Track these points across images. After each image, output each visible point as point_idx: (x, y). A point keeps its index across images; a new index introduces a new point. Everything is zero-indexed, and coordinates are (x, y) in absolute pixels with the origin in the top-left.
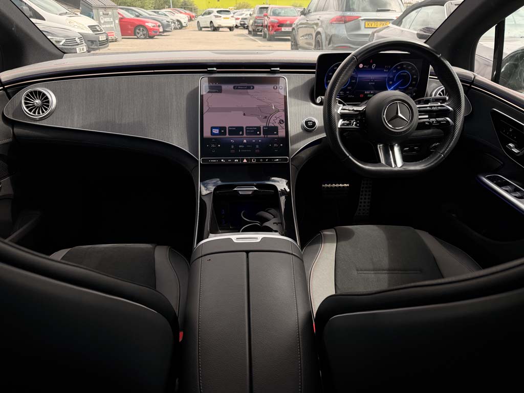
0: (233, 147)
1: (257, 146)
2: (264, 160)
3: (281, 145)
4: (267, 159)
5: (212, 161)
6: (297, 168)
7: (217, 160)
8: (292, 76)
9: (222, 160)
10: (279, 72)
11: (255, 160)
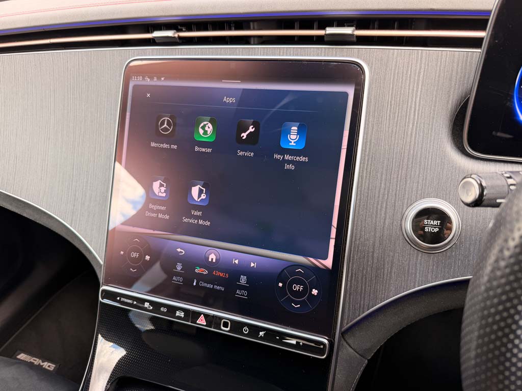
0: (179, 267)
1: (243, 280)
2: (255, 330)
3: (315, 292)
4: (263, 329)
5: (123, 299)
6: (362, 356)
7: (134, 301)
8: (395, 55)
9: (147, 305)
10: (355, 39)
11: (228, 323)
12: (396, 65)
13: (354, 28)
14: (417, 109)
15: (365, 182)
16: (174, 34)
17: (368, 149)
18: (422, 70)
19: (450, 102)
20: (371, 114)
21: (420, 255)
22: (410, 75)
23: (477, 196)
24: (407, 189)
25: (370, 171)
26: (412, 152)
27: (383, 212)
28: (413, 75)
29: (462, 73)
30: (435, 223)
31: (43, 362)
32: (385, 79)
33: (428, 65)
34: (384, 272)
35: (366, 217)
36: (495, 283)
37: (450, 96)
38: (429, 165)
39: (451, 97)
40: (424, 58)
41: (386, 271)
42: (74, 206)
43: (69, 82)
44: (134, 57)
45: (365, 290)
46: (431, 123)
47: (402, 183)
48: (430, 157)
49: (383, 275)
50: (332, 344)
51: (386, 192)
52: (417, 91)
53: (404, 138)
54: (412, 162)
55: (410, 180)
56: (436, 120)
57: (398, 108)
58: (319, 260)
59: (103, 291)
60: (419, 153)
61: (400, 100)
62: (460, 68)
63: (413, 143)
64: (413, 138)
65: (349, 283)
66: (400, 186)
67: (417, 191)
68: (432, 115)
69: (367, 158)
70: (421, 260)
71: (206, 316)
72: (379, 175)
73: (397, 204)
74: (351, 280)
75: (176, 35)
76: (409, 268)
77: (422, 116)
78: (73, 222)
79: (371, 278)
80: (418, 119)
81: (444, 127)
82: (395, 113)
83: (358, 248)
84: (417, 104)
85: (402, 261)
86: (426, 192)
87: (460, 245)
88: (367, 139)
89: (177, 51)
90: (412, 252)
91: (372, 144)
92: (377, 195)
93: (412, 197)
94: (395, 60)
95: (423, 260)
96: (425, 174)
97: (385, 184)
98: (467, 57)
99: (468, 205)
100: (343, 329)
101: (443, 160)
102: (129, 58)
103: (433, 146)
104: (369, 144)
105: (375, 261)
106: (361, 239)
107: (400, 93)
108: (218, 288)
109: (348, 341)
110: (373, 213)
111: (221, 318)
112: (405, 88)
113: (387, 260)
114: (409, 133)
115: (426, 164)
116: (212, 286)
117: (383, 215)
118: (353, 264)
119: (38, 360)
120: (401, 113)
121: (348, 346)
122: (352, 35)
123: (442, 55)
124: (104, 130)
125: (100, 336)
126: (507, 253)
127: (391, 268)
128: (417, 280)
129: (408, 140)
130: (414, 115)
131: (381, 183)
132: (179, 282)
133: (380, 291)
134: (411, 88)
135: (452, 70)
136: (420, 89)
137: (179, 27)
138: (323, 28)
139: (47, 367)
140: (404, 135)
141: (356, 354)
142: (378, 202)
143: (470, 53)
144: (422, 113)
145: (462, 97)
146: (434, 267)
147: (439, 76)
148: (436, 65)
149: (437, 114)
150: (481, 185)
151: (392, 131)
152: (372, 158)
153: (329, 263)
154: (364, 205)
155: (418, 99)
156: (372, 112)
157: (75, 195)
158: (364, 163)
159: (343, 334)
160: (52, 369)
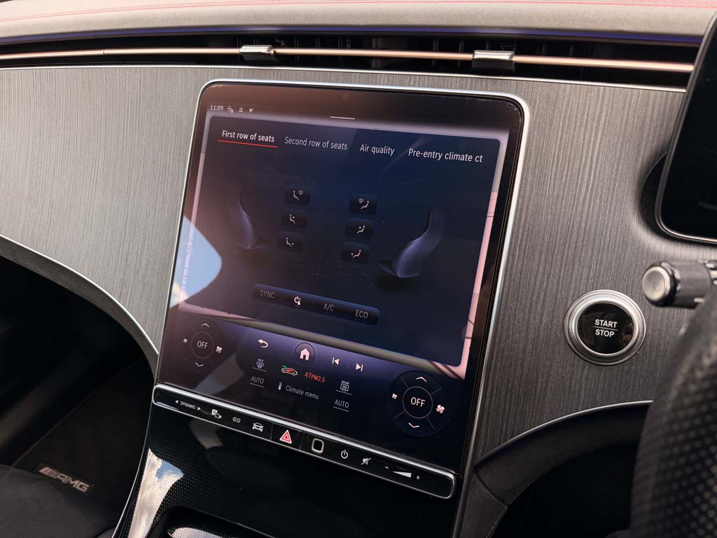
0: (260, 365)
1: (345, 386)
2: (356, 455)
3: (440, 409)
5: (183, 403)
6: (500, 499)
7: (197, 406)
8: (567, 92)
9: (214, 412)
10: (513, 68)
11: (321, 443)
12: (567, 106)
13: (513, 52)
14: (594, 166)
15: (517, 263)
16: (269, 50)
17: (523, 218)
18: (604, 114)
19: (640, 160)
20: (530, 171)
21: (587, 367)
22: (587, 120)
23: (667, 292)
24: (574, 277)
25: (525, 248)
26: (583, 225)
27: (540, 306)
28: (590, 121)
29: (658, 120)
30: (611, 323)
31: (73, 480)
32: (551, 125)
33: (612, 108)
34: (536, 387)
35: (515, 311)
36: (681, 414)
37: (639, 151)
38: (606, 244)
39: (642, 152)
40: (607, 96)
41: (539, 387)
42: (125, 274)
43: (126, 109)
44: (214, 78)
45: (509, 411)
46: (611, 188)
47: (567, 268)
48: (608, 234)
49: (535, 392)
50: (459, 480)
51: (546, 279)
52: (595, 143)
53: (573, 205)
54: (584, 239)
55: (580, 264)
56: (619, 185)
57: (567, 165)
58: (449, 366)
59: (158, 390)
60: (594, 227)
61: (570, 153)
62: (656, 113)
63: (585, 213)
64: (586, 207)
65: (488, 399)
66: (564, 272)
67: (588, 280)
68: (613, 176)
69: (521, 231)
70: (588, 374)
71: (293, 432)
72: (537, 255)
73: (559, 297)
74: (491, 396)
75: (272, 52)
76: (570, 384)
77: (599, 176)
78: (123, 296)
79: (518, 395)
80: (594, 181)
81: (630, 193)
82: (563, 171)
83: (503, 352)
84: (595, 160)
85: (562, 373)
86: (600, 281)
87: (643, 356)
88: (522, 205)
89: (272, 72)
90: (576, 362)
91: (530, 211)
92: (532, 282)
93: (580, 286)
94: (566, 99)
95: (591, 373)
96: (600, 256)
97: (545, 268)
98: (667, 99)
99: (656, 303)
100: (477, 461)
101: (626, 240)
102: (208, 81)
103: (614, 218)
104: (525, 211)
105: (526, 372)
106: (508, 341)
107: (572, 145)
108: (311, 395)
109: (482, 478)
110: (525, 306)
111: (312, 436)
112: (578, 138)
113: (542, 370)
114: (581, 199)
115: (602, 243)
116: (302, 392)
117: (539, 309)
118: (495, 373)
119: (67, 477)
120: (572, 171)
121: (481, 484)
122: (510, 62)
123: (632, 95)
124: (170, 174)
125: (150, 450)
126: (699, 374)
127: (547, 383)
128: (581, 401)
129: (579, 209)
130: (590, 175)
131: (539, 266)
132: (259, 384)
133: (529, 413)
134: (587, 138)
135: (645, 117)
136: (599, 140)
137: (277, 41)
138: (472, 52)
139: (78, 487)
140: (574, 202)
141: (493, 497)
142: (533, 291)
143: (671, 93)
144: (600, 172)
145: (657, 153)
146: (606, 385)
147: (627, 123)
148: (624, 108)
149: (621, 176)
150: (673, 277)
151: (558, 196)
152: (528, 232)
153: (461, 370)
154: (514, 294)
155: (596, 153)
156: (531, 169)
157: (127, 261)
158: (517, 237)
159: (476, 468)
160: (84, 491)
